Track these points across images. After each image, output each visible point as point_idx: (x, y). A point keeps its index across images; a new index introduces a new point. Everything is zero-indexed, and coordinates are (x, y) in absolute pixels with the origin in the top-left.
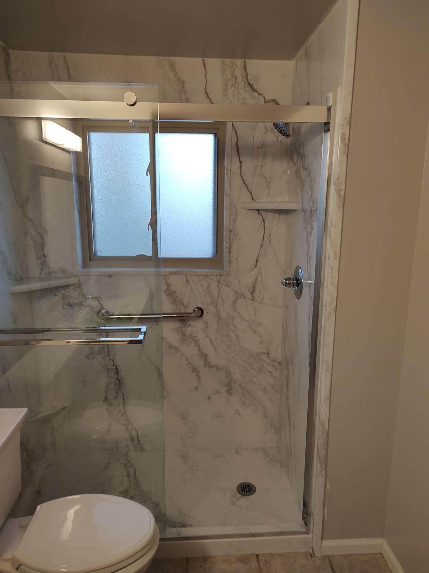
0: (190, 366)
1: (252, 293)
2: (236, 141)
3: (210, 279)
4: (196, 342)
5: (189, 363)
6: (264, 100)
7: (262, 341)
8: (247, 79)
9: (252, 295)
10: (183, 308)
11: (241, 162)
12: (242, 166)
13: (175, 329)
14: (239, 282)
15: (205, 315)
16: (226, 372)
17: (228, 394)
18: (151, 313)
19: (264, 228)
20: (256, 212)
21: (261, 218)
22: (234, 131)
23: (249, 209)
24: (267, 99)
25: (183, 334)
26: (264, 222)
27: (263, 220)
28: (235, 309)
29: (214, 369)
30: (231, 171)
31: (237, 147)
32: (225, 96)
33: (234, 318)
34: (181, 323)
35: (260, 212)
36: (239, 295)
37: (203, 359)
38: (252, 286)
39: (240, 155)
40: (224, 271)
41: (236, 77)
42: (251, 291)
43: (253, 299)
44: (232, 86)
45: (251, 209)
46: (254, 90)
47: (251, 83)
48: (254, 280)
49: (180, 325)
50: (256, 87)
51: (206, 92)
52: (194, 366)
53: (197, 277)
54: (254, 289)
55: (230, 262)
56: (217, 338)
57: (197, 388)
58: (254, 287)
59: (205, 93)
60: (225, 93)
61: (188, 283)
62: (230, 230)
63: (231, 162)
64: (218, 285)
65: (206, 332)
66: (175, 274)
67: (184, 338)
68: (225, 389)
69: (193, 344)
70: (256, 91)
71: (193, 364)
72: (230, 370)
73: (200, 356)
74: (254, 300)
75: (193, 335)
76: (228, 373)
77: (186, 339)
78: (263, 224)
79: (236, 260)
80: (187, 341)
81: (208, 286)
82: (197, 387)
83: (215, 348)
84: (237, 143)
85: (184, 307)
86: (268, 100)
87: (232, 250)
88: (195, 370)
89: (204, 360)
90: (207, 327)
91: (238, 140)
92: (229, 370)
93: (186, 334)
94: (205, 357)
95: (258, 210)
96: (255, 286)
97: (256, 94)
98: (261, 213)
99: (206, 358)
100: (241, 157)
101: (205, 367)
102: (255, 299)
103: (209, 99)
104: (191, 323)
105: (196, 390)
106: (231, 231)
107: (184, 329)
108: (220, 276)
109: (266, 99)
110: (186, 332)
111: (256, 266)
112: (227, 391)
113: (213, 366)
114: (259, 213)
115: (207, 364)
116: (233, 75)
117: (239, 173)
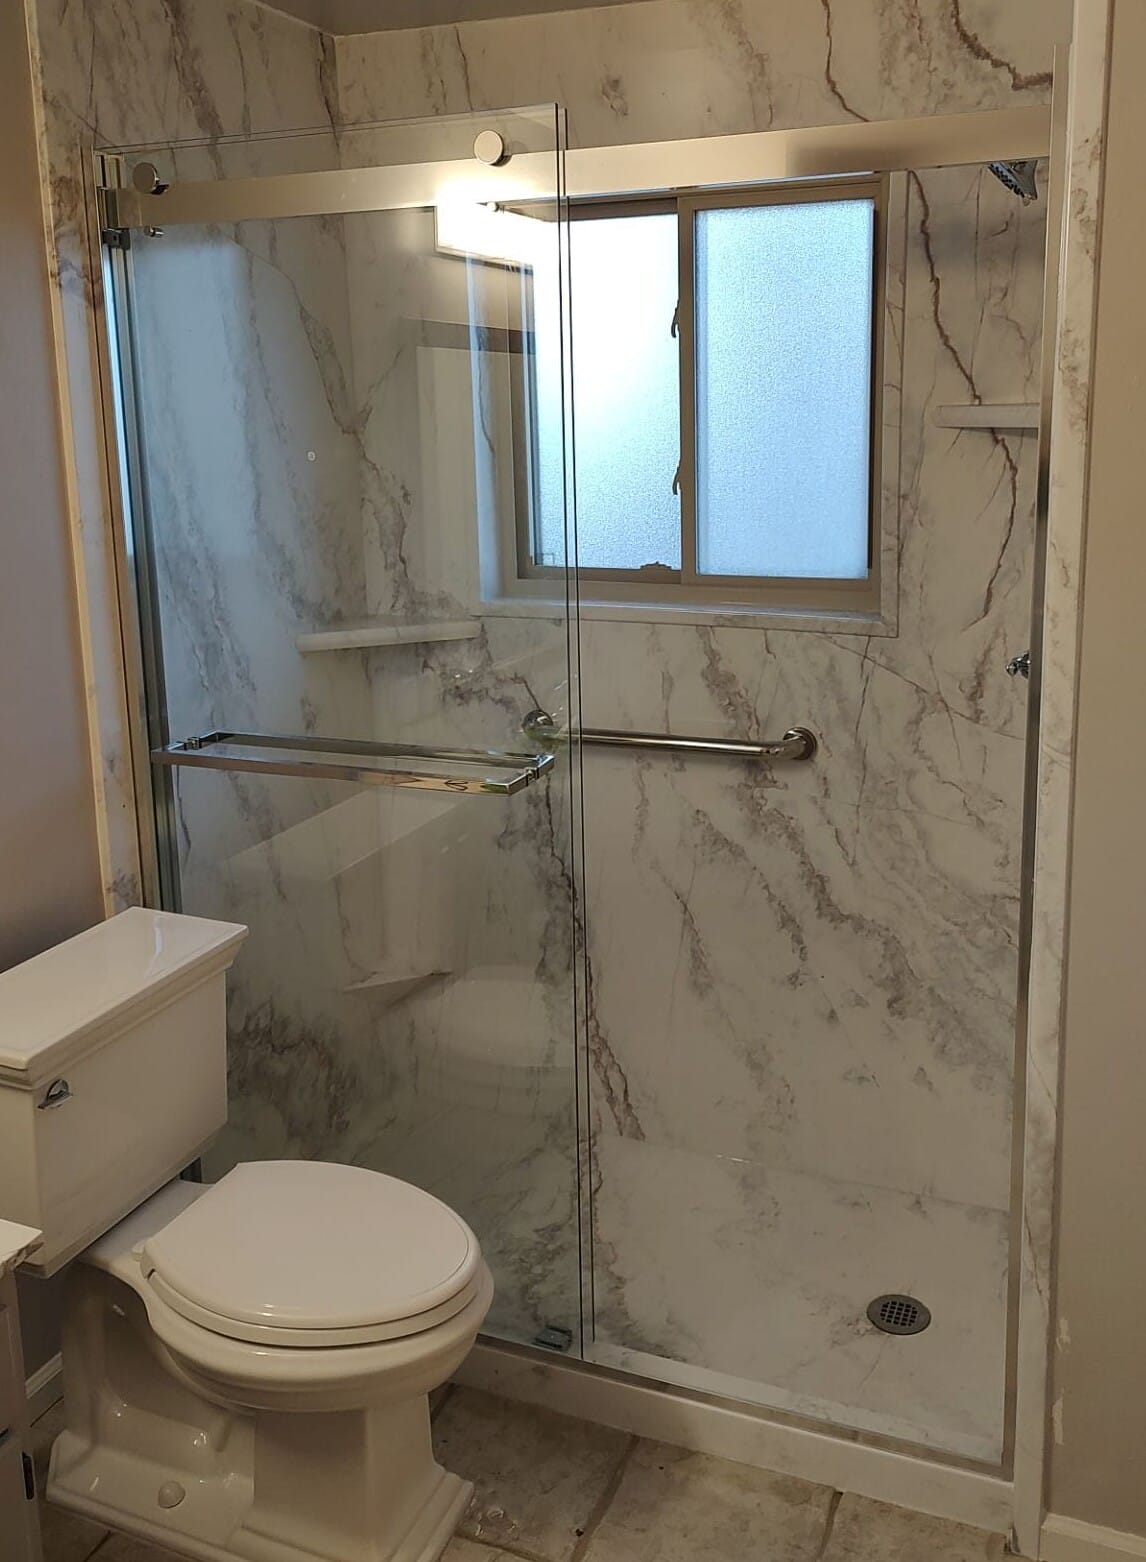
0: (775, 904)
1: (974, 696)
2: (922, 218)
3: (835, 643)
4: (793, 836)
5: (771, 898)
6: (1014, 79)
7: (1006, 857)
8: (957, 23)
9: (971, 703)
10: (756, 727)
11: (937, 281)
12: (941, 292)
13: (731, 787)
14: (930, 657)
15: (821, 755)
16: (885, 943)
17: (893, 1014)
18: (663, 732)
19: (1014, 488)
20: (987, 438)
21: (1004, 455)
22: (914, 187)
23: (962, 428)
24: (1022, 78)
25: (756, 808)
26: (1014, 469)
27: (1008, 464)
28: (916, 743)
29: (847, 926)
30: (903, 310)
31: (923, 236)
32: (888, 82)
33: (911, 774)
34: (750, 773)
35: (1000, 438)
36: (929, 701)
37: (813, 890)
38: (974, 675)
39: (933, 259)
40: (880, 623)
41: (921, 21)
42: (968, 690)
43: (977, 717)
44: (910, 49)
45: (972, 429)
46: (979, 52)
47: (970, 33)
48: (980, 657)
49: (745, 779)
50: (984, 43)
51: (829, 80)
52: (787, 908)
53: (797, 637)
54: (979, 684)
55: (900, 594)
56: (858, 831)
57: (794, 979)
58: (979, 677)
59: (826, 82)
60: (886, 74)
61: (769, 652)
62: (902, 492)
63: (904, 284)
64: (862, 665)
65: (822, 809)
66: (733, 623)
67: (758, 819)
68: (885, 995)
69: (784, 838)
70: (988, 56)
71: (782, 903)
72: (897, 936)
73: (805, 881)
74: (981, 722)
75: (785, 814)
76: (892, 947)
77: (763, 824)
78: (1008, 474)
79: (921, 587)
80: (766, 830)
81: (832, 667)
82: (795, 976)
83: (851, 862)
84: (923, 222)
85: (758, 723)
86: (1026, 78)
87: (906, 556)
88: (787, 921)
89: (816, 895)
90: (826, 794)
91: (926, 214)
92: (894, 937)
93: (763, 808)
94: (818, 883)
95: (993, 430)
96: (982, 674)
97: (986, 65)
98: (1003, 440)
99: (823, 890)
100: (935, 267)
101: (820, 916)
102: (982, 716)
103: (838, 100)
104: (777, 774)
105: (793, 983)
106: (905, 497)
107: (757, 792)
108: (870, 636)
109: (1019, 75)
110: (762, 802)
111: (986, 613)
112: (890, 1005)
113: (842, 915)
114: (997, 441)
115: (826, 907)
116: (913, 16)
117: (932, 314)
